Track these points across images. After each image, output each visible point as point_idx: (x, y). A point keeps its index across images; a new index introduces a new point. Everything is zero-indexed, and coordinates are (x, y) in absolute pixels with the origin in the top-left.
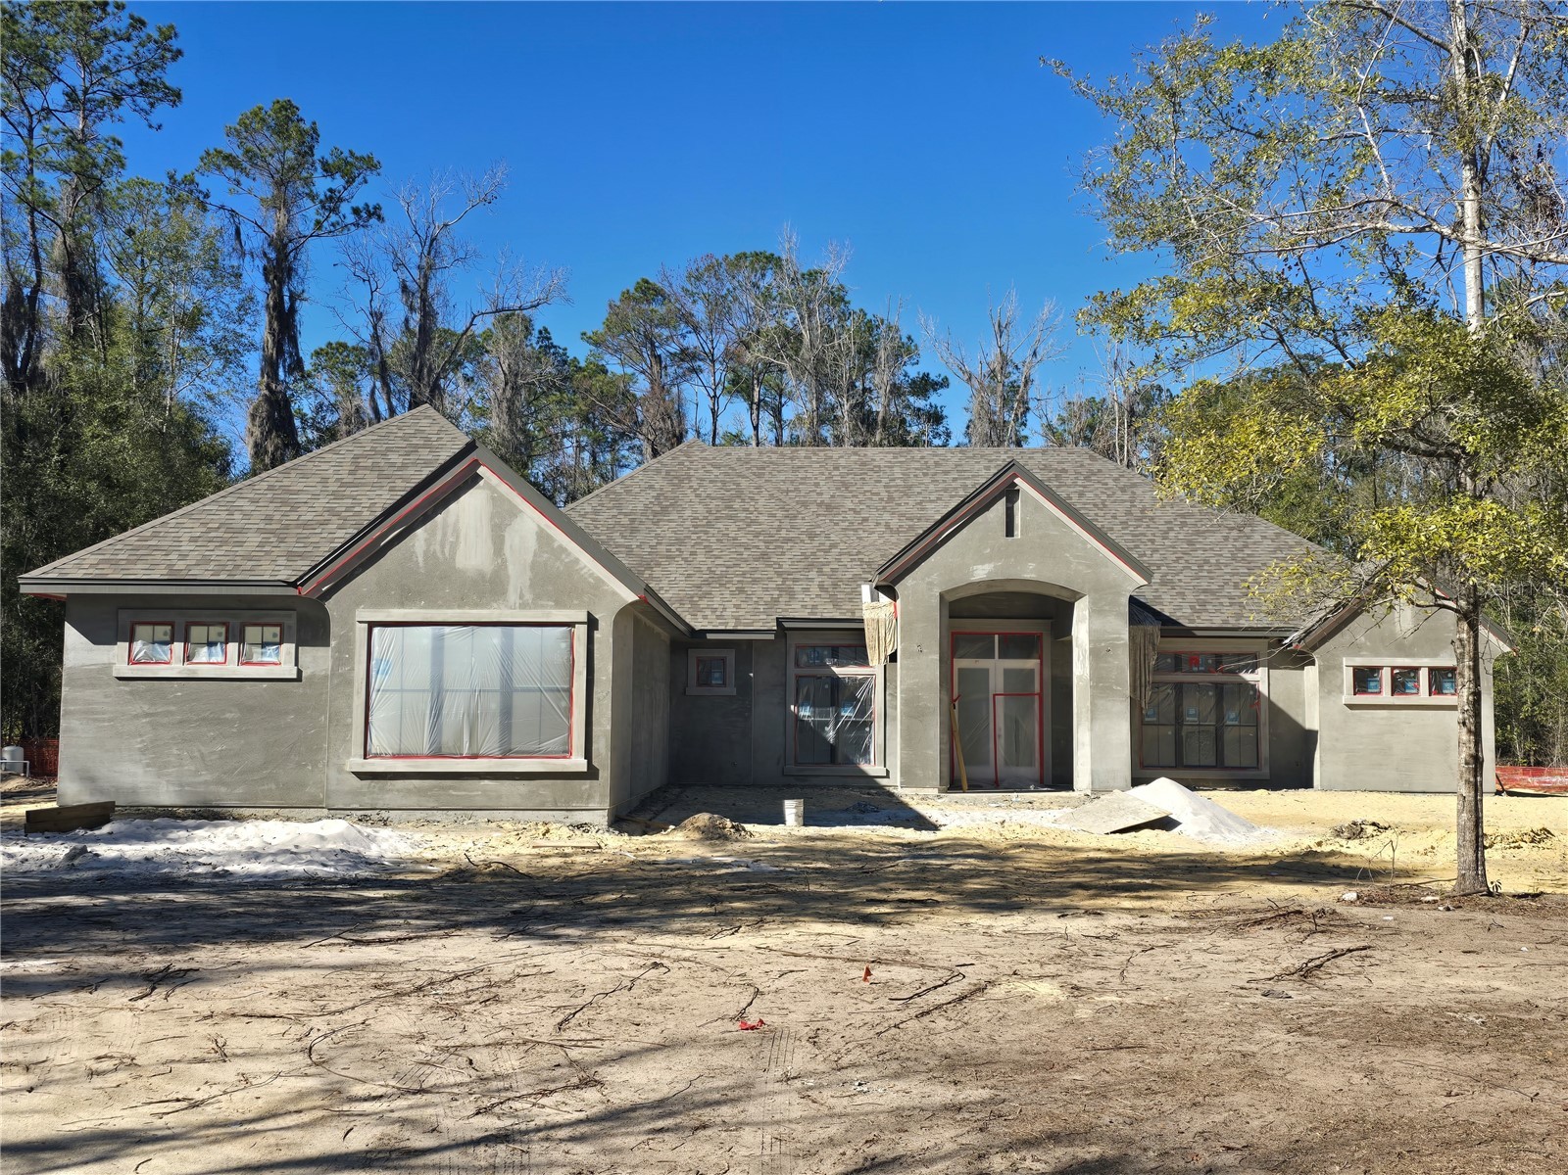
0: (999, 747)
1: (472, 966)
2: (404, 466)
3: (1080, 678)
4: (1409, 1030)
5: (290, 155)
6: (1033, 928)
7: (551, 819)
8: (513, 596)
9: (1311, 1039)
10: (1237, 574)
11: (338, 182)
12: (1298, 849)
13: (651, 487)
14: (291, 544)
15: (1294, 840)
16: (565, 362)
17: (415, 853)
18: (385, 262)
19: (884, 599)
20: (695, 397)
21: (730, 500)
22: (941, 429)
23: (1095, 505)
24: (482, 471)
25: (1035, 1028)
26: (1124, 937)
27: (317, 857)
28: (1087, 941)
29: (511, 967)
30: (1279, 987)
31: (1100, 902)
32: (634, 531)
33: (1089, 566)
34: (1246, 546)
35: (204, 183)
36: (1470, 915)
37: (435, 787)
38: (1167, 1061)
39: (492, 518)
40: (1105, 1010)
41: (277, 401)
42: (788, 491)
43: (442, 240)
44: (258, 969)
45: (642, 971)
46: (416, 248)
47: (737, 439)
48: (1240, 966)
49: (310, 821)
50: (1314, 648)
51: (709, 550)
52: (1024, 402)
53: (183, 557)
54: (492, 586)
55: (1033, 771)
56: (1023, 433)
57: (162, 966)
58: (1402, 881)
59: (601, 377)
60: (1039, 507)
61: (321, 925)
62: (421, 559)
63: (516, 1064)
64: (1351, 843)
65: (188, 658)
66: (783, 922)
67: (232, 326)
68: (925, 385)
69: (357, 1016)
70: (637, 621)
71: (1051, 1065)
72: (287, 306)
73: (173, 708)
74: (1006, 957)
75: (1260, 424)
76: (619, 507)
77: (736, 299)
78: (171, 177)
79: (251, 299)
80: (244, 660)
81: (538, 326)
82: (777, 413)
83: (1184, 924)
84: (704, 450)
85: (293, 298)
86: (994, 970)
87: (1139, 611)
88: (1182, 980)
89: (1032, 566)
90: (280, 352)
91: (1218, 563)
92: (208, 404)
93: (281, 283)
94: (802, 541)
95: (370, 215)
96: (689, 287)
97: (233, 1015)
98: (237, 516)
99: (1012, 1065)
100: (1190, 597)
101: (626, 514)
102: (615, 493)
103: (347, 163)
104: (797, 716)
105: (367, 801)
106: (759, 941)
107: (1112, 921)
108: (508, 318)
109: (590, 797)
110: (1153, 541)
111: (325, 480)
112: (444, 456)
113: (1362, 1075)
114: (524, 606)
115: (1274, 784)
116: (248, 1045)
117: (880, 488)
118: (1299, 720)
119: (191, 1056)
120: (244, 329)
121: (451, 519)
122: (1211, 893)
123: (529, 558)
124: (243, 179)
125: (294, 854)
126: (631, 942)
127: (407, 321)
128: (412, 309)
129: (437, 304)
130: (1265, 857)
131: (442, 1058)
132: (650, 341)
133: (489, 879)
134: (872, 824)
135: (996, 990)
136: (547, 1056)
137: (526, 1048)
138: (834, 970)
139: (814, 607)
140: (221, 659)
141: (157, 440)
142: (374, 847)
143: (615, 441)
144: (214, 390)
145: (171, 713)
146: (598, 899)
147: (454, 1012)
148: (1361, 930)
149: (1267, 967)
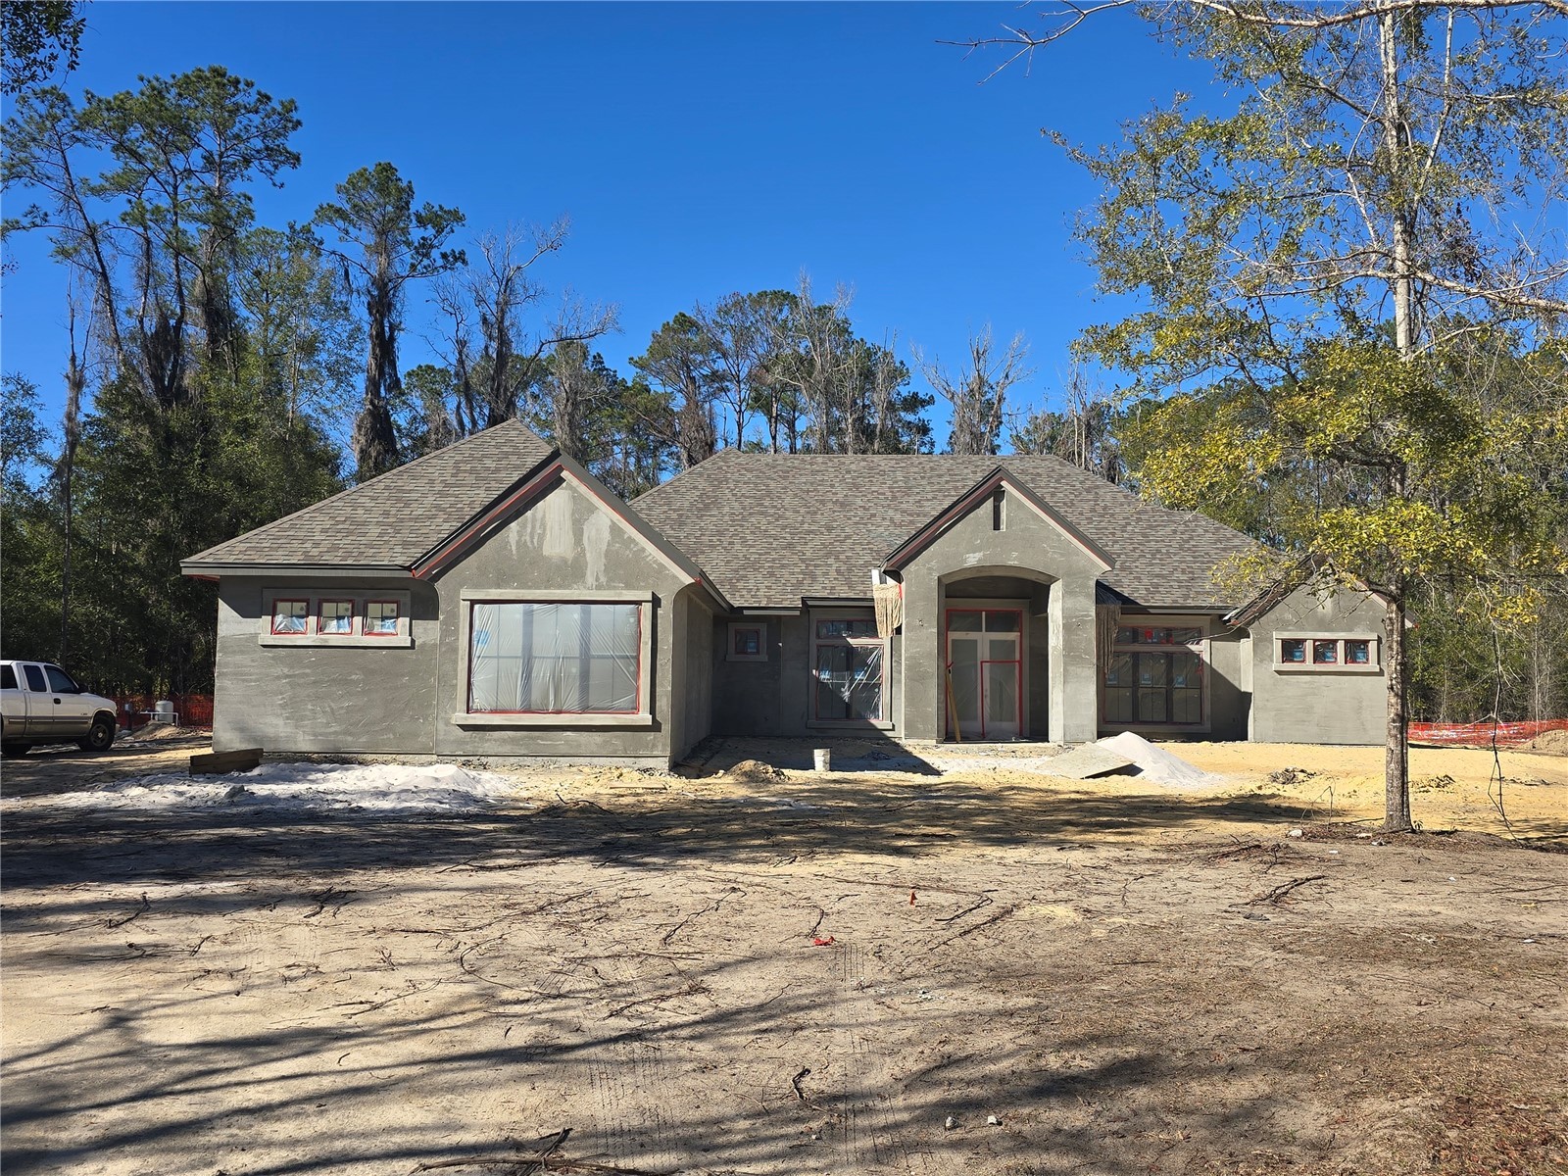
0: (985, 706)
1: (581, 890)
2: (497, 470)
3: (1055, 648)
4: (1374, 948)
5: (389, 208)
6: (1037, 859)
7: (622, 764)
8: (590, 580)
9: (1294, 956)
10: (1184, 562)
11: (430, 232)
12: (1243, 792)
13: (695, 488)
14: (405, 535)
15: (1238, 784)
16: (615, 382)
17: (513, 793)
18: (469, 299)
19: (890, 581)
20: (724, 411)
21: (761, 498)
22: (926, 439)
23: (1065, 504)
24: (565, 474)
25: (1060, 944)
26: (1115, 867)
27: (433, 795)
28: (1086, 871)
29: (614, 890)
30: (1257, 911)
31: (1090, 837)
32: (682, 524)
33: (1062, 555)
34: (1191, 538)
35: (318, 232)
36: (1400, 850)
37: (526, 737)
38: (1177, 974)
39: (573, 514)
40: (1116, 930)
41: (379, 415)
42: (808, 491)
43: (517, 281)
44: (405, 891)
45: (723, 895)
46: (495, 287)
47: (758, 447)
48: (1218, 892)
49: (422, 765)
50: (1249, 624)
51: (744, 540)
52: (998, 417)
53: (316, 545)
54: (573, 571)
55: (1014, 726)
56: (996, 443)
57: (325, 888)
58: (1334, 820)
59: (645, 395)
60: (1021, 505)
61: (448, 853)
62: (514, 548)
63: (634, 973)
64: (1288, 787)
65: (320, 629)
66: (831, 853)
67: (343, 352)
68: (914, 403)
69: (494, 932)
70: (690, 600)
71: (1080, 978)
72: (387, 335)
73: (308, 671)
74: (1024, 885)
75: (1228, 437)
76: (669, 504)
77: (758, 330)
78: (292, 227)
79: (359, 329)
80: (367, 631)
81: (593, 353)
82: (791, 425)
83: (1164, 856)
84: (739, 457)
85: (392, 328)
86: (1015, 895)
87: (1104, 592)
88: (1174, 905)
89: (1015, 554)
90: (382, 373)
91: (1168, 552)
92: (322, 417)
93: (383, 316)
94: (822, 533)
95: (456, 259)
96: (719, 320)
97: (393, 930)
98: (360, 511)
99: (1048, 977)
100: (1145, 581)
101: (675, 511)
102: (665, 492)
103: (437, 216)
104: (818, 679)
105: (469, 749)
106: (815, 869)
107: (1103, 853)
108: (569, 345)
109: (654, 746)
110: (1113, 534)
111: (432, 482)
112: (532, 462)
113: (1344, 987)
114: (599, 587)
115: (1215, 737)
116: (409, 955)
117: (885, 489)
118: (1236, 684)
119: (364, 965)
120: (353, 354)
121: (539, 515)
122: (1179, 829)
123: (604, 547)
124: (351, 229)
125: (415, 792)
126: (709, 869)
127: (486, 348)
128: (491, 337)
129: (511, 334)
130: (1217, 799)
131: (572, 967)
132: (686, 364)
133: (578, 815)
134: (886, 770)
135: (1021, 912)
136: (657, 967)
137: (640, 959)
138: (882, 894)
139: (833, 588)
140: (348, 630)
141: (281, 447)
142: (479, 787)
143: (656, 448)
144: (329, 406)
145: (307, 675)
146: (672, 832)
147: (575, 929)
148: (1314, 862)
149: (1242, 894)
